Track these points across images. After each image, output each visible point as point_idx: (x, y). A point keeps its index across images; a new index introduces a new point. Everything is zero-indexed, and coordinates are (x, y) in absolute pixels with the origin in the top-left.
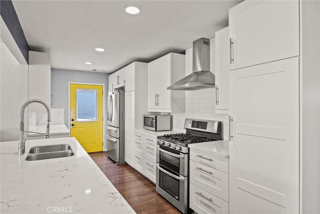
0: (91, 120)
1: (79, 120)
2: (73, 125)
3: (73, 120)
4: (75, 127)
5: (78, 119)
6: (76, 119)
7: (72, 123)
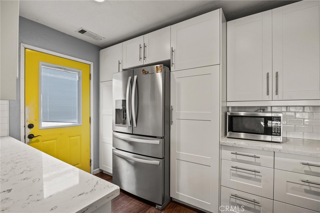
0: (71, 124)
1: (44, 125)
2: (31, 136)
3: (31, 126)
4: (38, 141)
5: (43, 123)
6: (39, 123)
7: (29, 131)
